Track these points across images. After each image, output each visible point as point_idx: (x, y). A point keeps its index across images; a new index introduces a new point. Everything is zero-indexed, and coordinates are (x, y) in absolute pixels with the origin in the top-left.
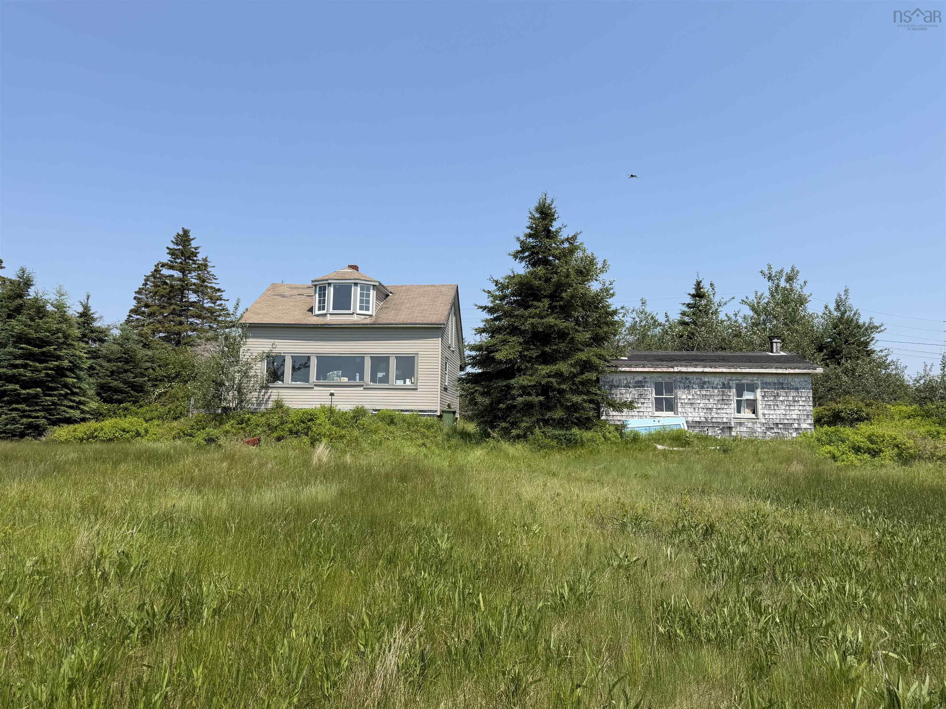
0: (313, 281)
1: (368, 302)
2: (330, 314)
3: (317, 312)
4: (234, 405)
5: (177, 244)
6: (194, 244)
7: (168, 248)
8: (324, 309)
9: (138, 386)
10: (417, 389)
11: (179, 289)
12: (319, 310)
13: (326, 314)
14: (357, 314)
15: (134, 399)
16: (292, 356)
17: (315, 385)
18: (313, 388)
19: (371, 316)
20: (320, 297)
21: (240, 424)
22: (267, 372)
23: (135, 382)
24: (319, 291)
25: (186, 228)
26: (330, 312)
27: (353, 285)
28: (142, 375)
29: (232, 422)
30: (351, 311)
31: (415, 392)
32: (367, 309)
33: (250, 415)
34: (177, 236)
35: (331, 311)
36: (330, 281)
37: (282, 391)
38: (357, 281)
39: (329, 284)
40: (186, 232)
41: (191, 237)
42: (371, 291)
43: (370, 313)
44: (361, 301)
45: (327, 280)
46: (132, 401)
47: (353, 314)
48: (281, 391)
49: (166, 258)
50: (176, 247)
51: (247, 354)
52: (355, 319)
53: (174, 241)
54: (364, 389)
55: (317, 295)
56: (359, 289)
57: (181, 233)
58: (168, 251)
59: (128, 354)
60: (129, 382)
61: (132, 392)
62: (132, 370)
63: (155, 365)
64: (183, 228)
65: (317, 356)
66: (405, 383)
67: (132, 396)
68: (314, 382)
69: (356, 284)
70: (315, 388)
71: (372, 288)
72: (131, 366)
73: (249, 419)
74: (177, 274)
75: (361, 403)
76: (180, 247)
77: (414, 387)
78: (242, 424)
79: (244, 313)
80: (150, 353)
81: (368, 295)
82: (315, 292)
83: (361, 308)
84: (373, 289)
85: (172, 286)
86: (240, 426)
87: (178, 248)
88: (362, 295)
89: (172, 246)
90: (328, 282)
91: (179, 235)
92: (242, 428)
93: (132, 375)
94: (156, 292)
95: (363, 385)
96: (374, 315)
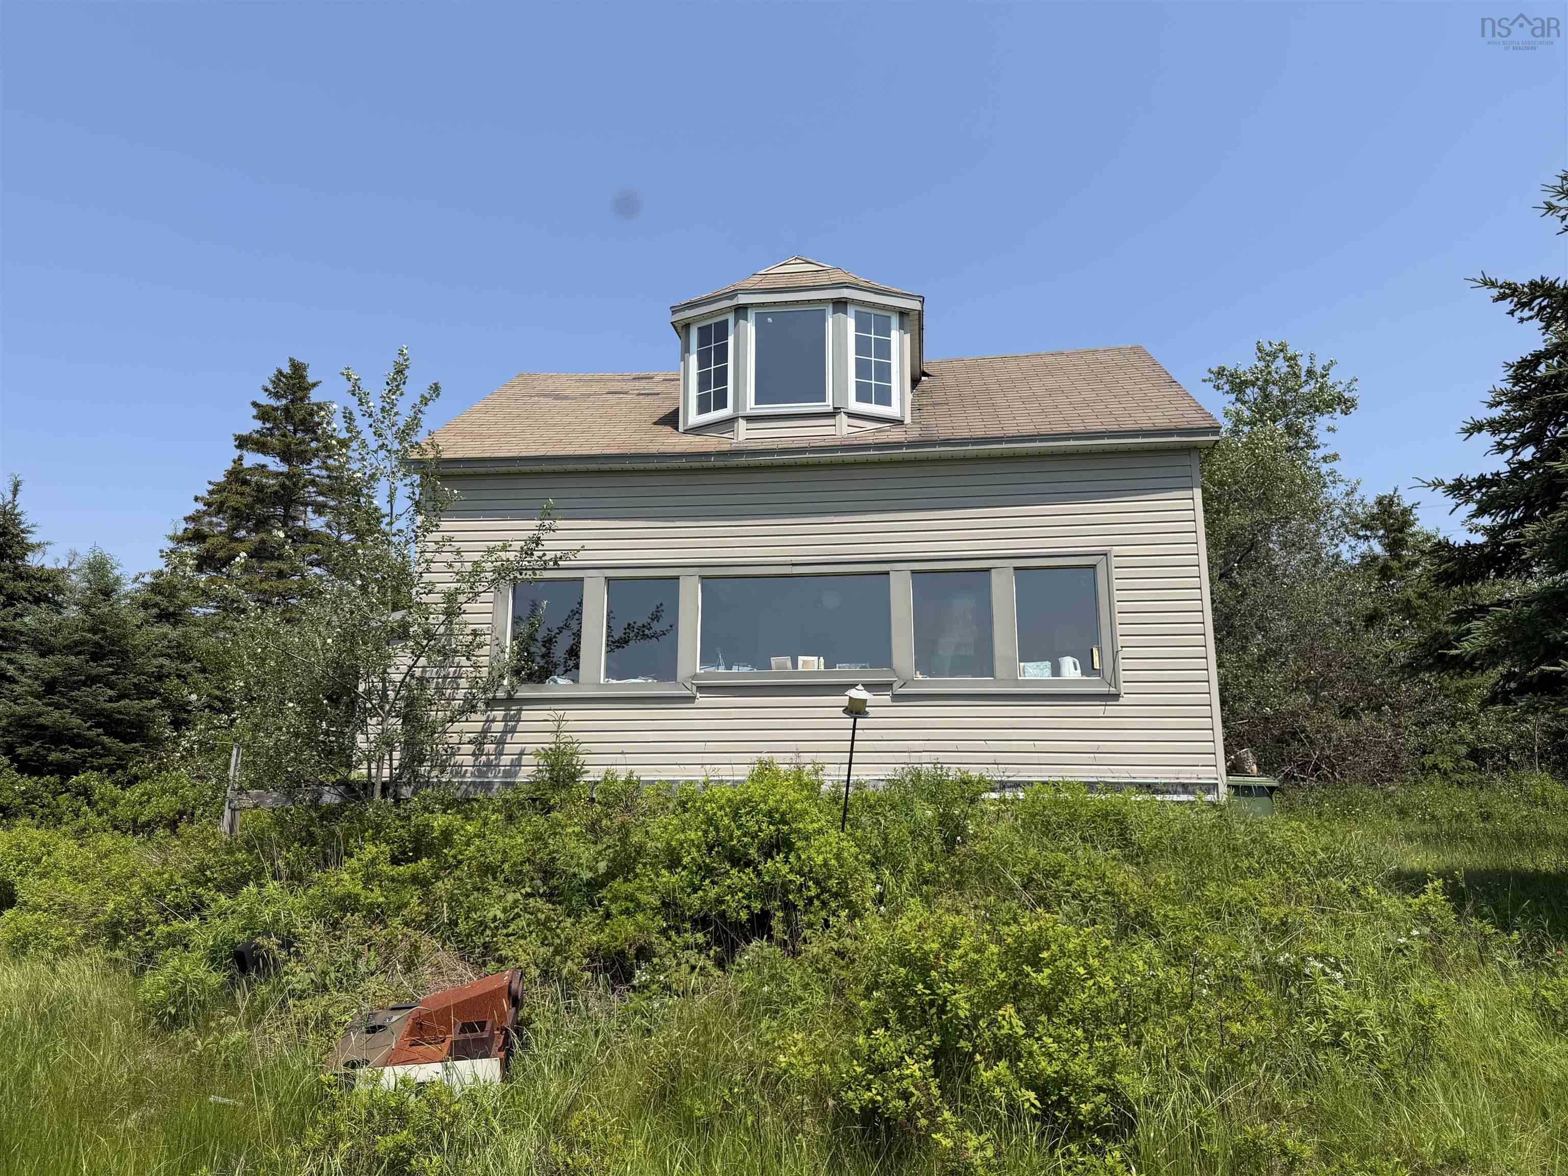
0: (675, 310)
1: (884, 372)
2: (750, 419)
3: (694, 418)
4: (386, 772)
5: (277, 396)
6: (315, 396)
7: (255, 404)
8: (721, 402)
9: (131, 725)
10: (1117, 696)
11: (276, 493)
12: (703, 408)
13: (732, 420)
14: (851, 415)
15: (111, 760)
16: (608, 580)
17: (700, 688)
18: (692, 699)
19: (899, 422)
20: (703, 362)
21: (409, 860)
22: (514, 638)
23: (120, 713)
24: (701, 344)
25: (299, 359)
26: (748, 412)
27: (830, 309)
28: (143, 692)
29: (370, 850)
30: (827, 406)
31: (1110, 710)
32: (884, 398)
33: (452, 819)
34: (276, 376)
35: (751, 406)
36: (743, 299)
37: (573, 715)
38: (846, 293)
39: (741, 311)
40: (298, 369)
41: (311, 380)
42: (895, 335)
43: (893, 411)
44: (862, 369)
45: (733, 295)
46: (107, 766)
47: (832, 415)
48: (569, 715)
49: (252, 426)
50: (273, 402)
51: (438, 557)
52: (843, 429)
53: (270, 387)
54: (896, 697)
55: (693, 360)
56: (851, 323)
57: (287, 370)
58: (254, 412)
59: (104, 631)
60: (100, 713)
61: (106, 739)
62: (113, 678)
63: (188, 667)
64: (291, 360)
65: (703, 578)
66: (1056, 670)
67: (108, 751)
68: (695, 676)
69: (840, 305)
70: (702, 700)
71: (895, 321)
72: (110, 666)
73: (447, 836)
74: (274, 464)
75: (925, 757)
76: (284, 402)
77: (1104, 690)
78: (415, 859)
79: (425, 401)
80: (174, 634)
81: (884, 349)
82: (686, 350)
83: (863, 395)
84: (901, 327)
85: (260, 488)
86: (404, 870)
87: (279, 404)
88: (862, 346)
89: (266, 400)
90: (734, 302)
91: (280, 373)
92: (415, 879)
93: (111, 692)
94: (222, 503)
95: (889, 686)
96: (908, 420)
